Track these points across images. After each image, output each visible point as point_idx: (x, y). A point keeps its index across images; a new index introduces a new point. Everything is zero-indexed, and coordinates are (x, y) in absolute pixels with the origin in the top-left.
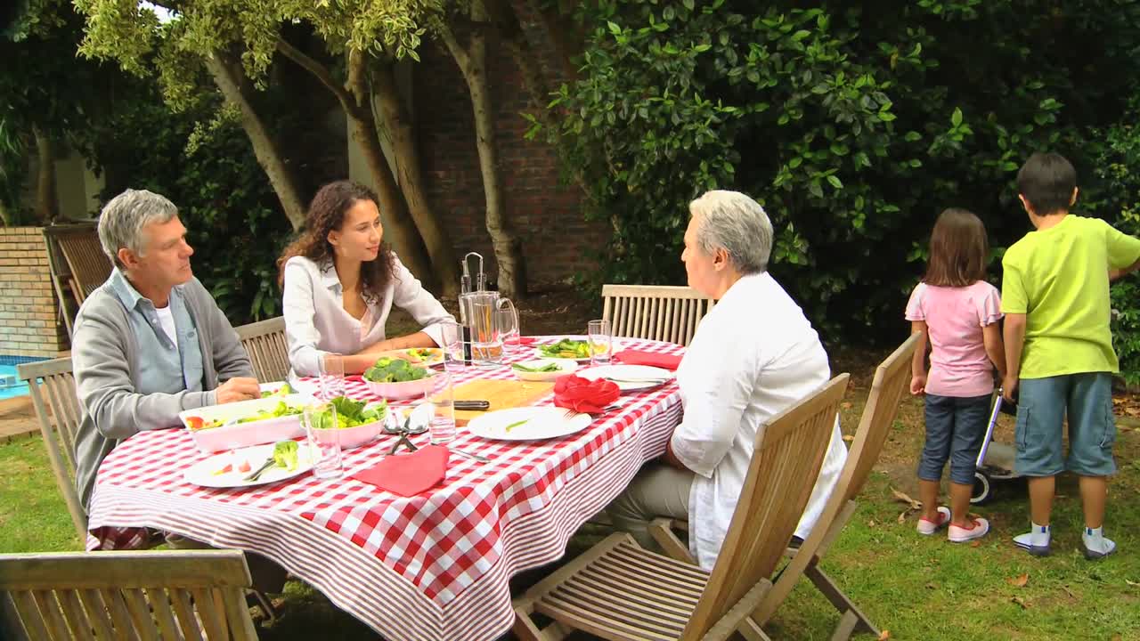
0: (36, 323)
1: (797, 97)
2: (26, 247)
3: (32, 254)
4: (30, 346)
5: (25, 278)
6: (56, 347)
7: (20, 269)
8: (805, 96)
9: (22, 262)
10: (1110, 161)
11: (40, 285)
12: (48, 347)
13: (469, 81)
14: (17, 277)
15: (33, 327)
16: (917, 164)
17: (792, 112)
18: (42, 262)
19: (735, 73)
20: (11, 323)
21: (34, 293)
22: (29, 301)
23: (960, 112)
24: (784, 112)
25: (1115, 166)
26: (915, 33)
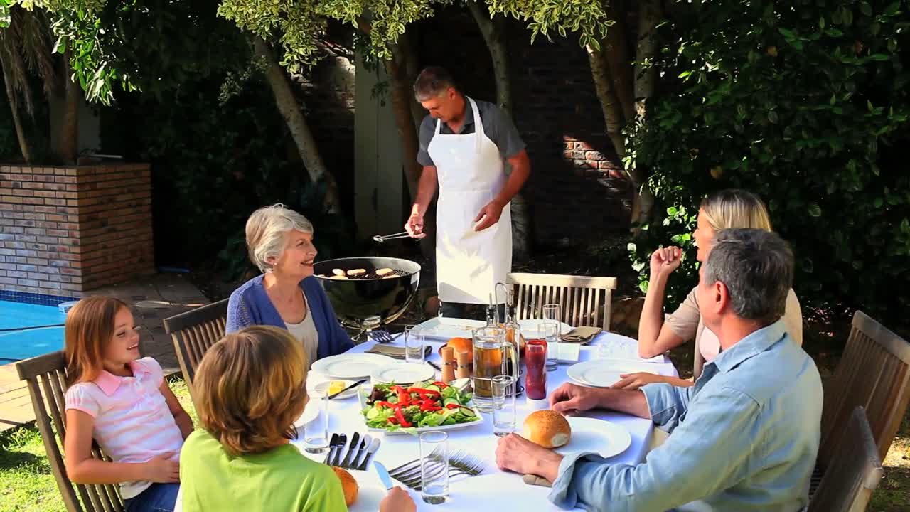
0: (61, 263)
2: (55, 187)
3: (60, 194)
4: (49, 285)
5: (51, 217)
6: (79, 287)
7: (45, 209)
9: (48, 201)
11: (67, 226)
12: (70, 286)
13: (491, 49)
14: (43, 217)
15: (55, 267)
18: (70, 203)
20: (30, 261)
21: (59, 232)
22: (54, 240)
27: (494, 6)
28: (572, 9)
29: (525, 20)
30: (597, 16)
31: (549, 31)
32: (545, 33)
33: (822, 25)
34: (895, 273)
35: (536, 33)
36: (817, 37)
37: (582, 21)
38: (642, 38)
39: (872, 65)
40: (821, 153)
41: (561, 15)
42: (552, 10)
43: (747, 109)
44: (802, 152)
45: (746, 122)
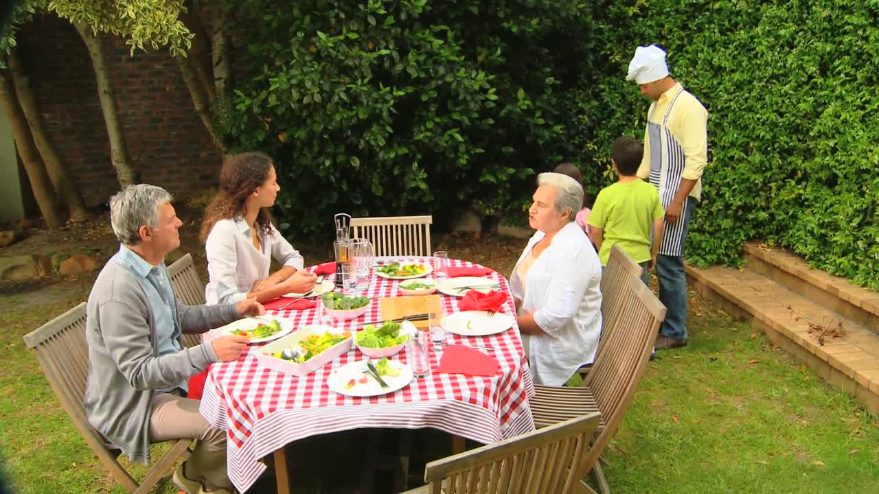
1: (434, 84)
8: (440, 82)
10: (577, 114)
13: (87, 43)
16: (491, 121)
17: (431, 92)
19: (399, 68)
23: (522, 91)
24: (426, 92)
25: (581, 116)
26: (494, 41)
27: (96, 25)
28: (161, 28)
29: (124, 36)
30: (182, 33)
31: (144, 45)
32: (141, 47)
33: (344, 30)
34: (415, 198)
35: (134, 47)
36: (342, 37)
37: (170, 37)
38: (216, 33)
39: (381, 57)
40: (354, 121)
41: (153, 33)
42: (145, 29)
43: (300, 92)
44: (341, 121)
45: (300, 101)
